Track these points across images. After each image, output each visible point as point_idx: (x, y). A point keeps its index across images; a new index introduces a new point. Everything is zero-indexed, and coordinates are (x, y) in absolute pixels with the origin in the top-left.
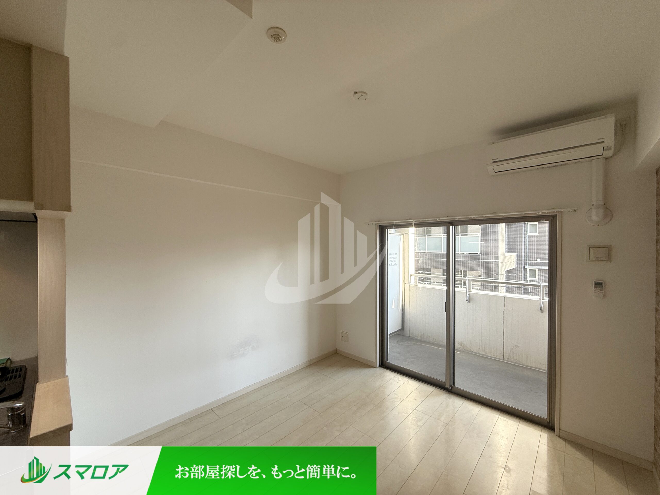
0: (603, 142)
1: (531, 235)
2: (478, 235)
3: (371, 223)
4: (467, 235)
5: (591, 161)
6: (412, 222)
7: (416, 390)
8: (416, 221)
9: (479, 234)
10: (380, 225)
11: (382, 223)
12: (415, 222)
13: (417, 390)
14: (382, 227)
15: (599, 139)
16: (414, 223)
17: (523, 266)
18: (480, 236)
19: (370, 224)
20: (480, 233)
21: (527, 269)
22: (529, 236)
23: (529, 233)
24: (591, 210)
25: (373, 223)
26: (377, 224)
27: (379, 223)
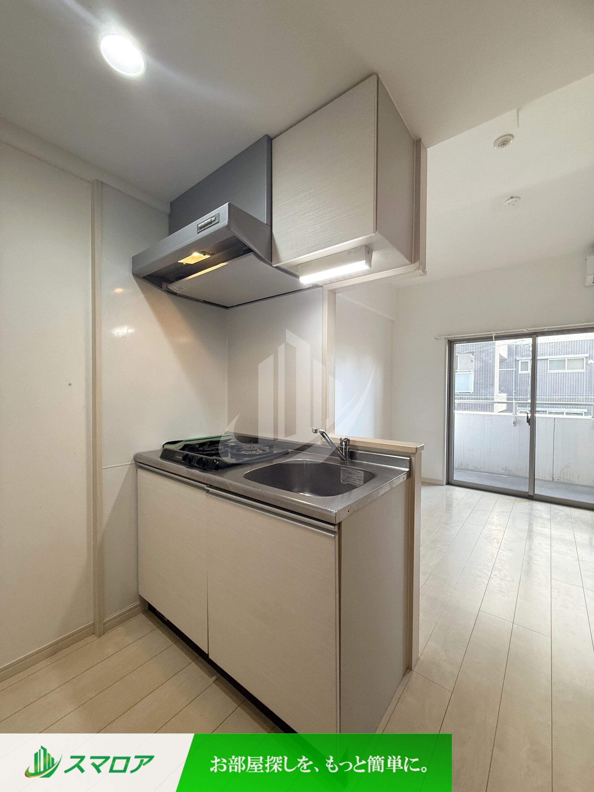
1: (522, 374)
2: (471, 371)
6: (492, 334)
10: (448, 340)
11: (452, 337)
14: (451, 342)
16: (495, 336)
18: (473, 373)
19: (439, 339)
22: (520, 374)
23: (520, 372)
25: (442, 337)
26: (447, 338)
27: (448, 338)
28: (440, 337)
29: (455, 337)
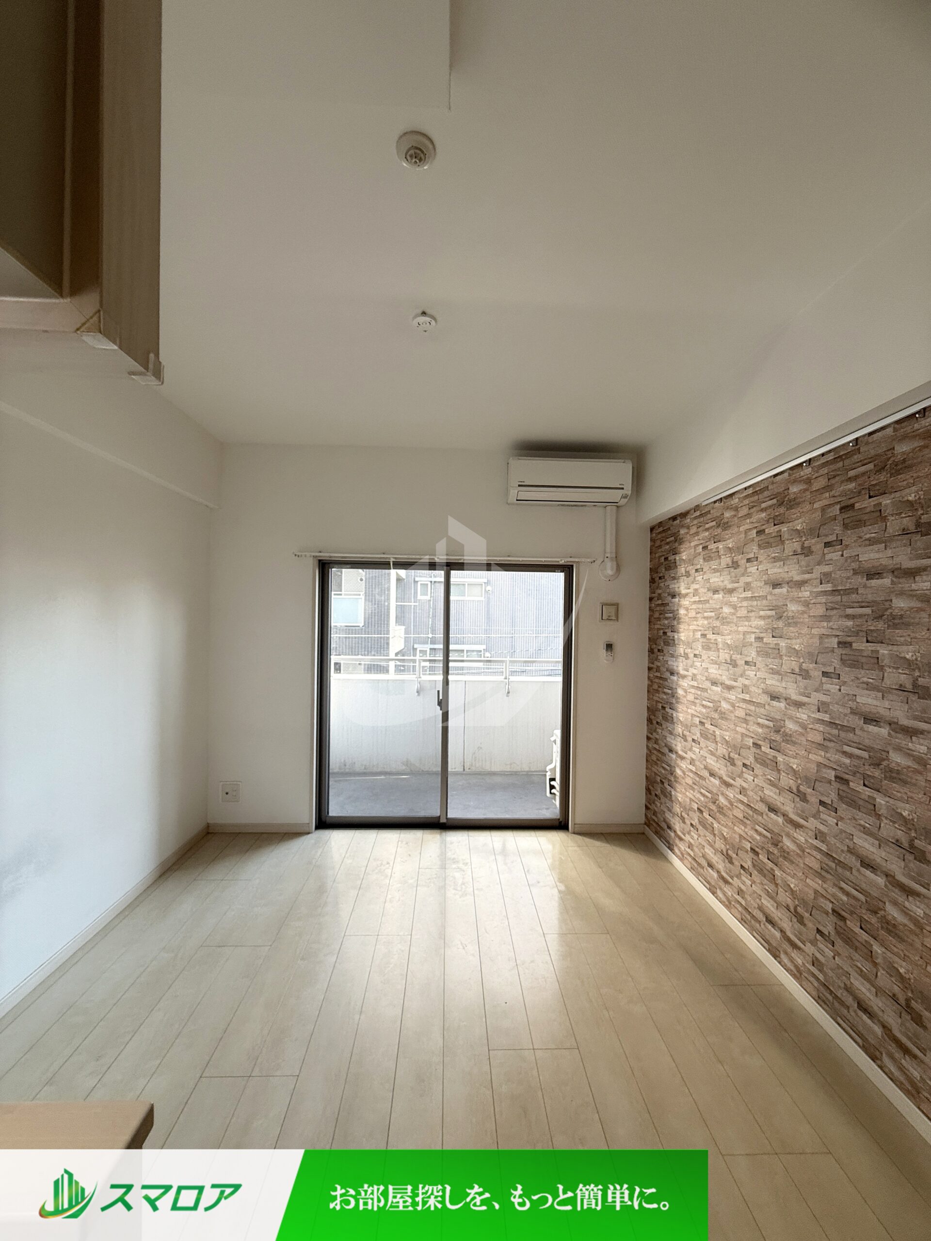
0: (623, 489)
2: (360, 595)
3: (303, 554)
4: (341, 595)
5: (605, 507)
6: (389, 558)
7: (400, 843)
8: (395, 558)
9: (362, 593)
10: (320, 561)
11: (325, 556)
12: (394, 560)
13: (402, 842)
14: (322, 563)
15: (620, 485)
16: (393, 562)
17: (412, 644)
18: (363, 597)
19: (301, 556)
20: (364, 593)
21: (416, 649)
24: (603, 563)
25: (308, 554)
26: (316, 556)
27: (319, 556)
28: (305, 553)
29: (331, 557)
